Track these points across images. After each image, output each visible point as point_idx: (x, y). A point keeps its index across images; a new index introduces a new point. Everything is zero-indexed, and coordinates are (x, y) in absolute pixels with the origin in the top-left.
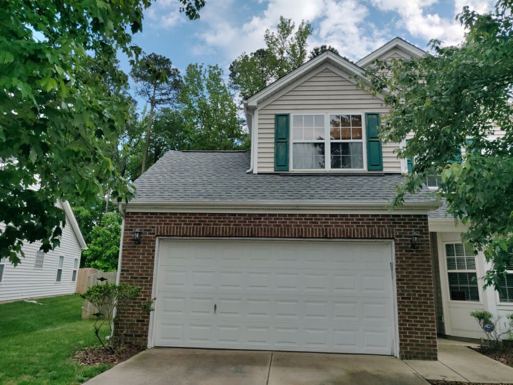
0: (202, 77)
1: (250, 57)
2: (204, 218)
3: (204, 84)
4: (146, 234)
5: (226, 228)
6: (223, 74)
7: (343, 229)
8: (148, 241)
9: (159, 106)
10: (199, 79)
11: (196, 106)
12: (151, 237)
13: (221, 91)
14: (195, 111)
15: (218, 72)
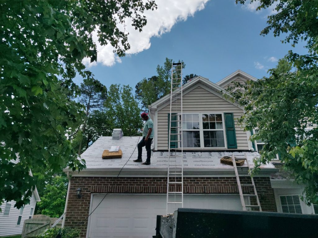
0: (119, 92)
1: (148, 80)
2: (124, 180)
3: (120, 96)
4: (84, 191)
5: (138, 187)
6: (132, 90)
7: (216, 187)
8: (86, 196)
9: (92, 109)
10: (117, 93)
11: (115, 109)
12: (87, 194)
13: (130, 100)
14: (114, 112)
15: (129, 89)
